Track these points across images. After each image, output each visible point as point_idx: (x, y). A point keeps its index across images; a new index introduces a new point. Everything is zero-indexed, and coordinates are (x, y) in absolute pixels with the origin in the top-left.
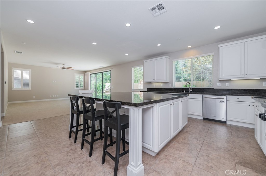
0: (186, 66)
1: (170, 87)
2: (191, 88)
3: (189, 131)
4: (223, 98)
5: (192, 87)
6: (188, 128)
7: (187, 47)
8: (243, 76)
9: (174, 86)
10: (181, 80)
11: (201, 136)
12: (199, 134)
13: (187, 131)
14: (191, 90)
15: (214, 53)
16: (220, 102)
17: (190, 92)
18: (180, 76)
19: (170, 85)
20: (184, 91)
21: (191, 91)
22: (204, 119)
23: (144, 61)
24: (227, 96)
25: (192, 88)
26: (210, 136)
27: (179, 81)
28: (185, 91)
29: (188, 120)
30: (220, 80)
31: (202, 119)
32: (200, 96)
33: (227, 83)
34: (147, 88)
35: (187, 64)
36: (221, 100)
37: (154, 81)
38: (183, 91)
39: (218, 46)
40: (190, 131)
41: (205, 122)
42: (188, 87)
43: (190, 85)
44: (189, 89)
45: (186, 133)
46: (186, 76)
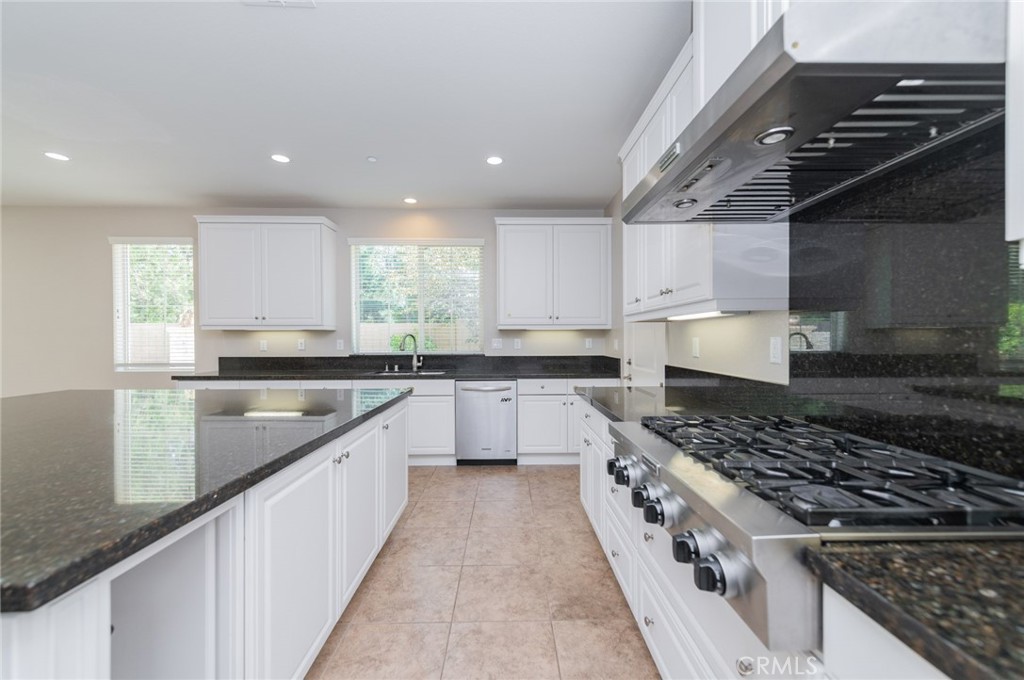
0: (401, 268)
1: (339, 350)
2: (419, 357)
3: (414, 535)
4: (509, 389)
5: (422, 351)
6: (409, 521)
7: (403, 199)
8: (550, 321)
9: (358, 348)
10: (382, 313)
11: (452, 542)
12: (447, 534)
13: (406, 540)
14: (419, 361)
15: (483, 240)
16: (502, 400)
17: (415, 369)
18: (379, 300)
19: (339, 341)
20: (396, 367)
21: (419, 368)
22: (460, 462)
23: (199, 218)
24: (519, 380)
25: (423, 356)
26: (480, 532)
27: (378, 319)
28: (399, 368)
29: (409, 483)
30: (501, 330)
31: (455, 464)
32: (448, 385)
33: (516, 340)
34: (220, 358)
35: (405, 259)
36: (505, 394)
37: (259, 322)
38: (392, 369)
39: (494, 222)
40: (416, 532)
41: (462, 476)
42: (409, 351)
43: (416, 347)
44: (412, 357)
45: (402, 548)
46: (402, 303)
